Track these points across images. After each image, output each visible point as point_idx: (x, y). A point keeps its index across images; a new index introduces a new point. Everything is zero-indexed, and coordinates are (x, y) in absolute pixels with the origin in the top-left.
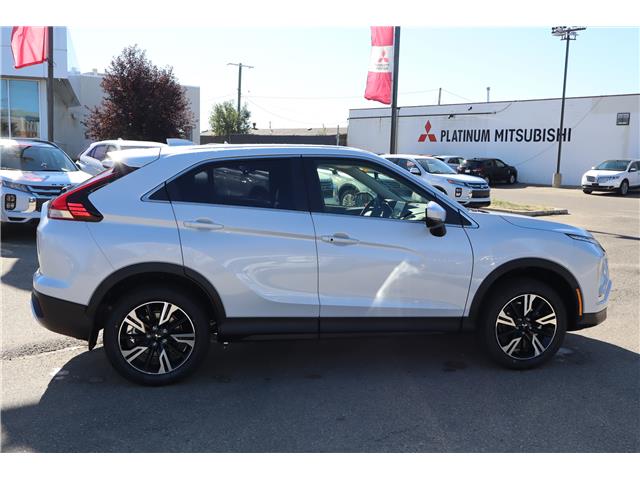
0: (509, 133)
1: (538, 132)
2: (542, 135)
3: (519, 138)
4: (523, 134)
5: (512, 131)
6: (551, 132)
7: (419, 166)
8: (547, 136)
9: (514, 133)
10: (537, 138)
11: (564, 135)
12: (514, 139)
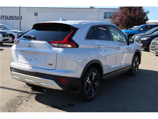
0: (2, 17)
1: (12, 17)
2: (13, 18)
3: (6, 19)
4: (7, 17)
5: (3, 16)
6: (16, 17)
7: (2, 27)
8: (15, 18)
9: (4, 17)
10: (12, 19)
11: (20, 18)
12: (4, 19)
